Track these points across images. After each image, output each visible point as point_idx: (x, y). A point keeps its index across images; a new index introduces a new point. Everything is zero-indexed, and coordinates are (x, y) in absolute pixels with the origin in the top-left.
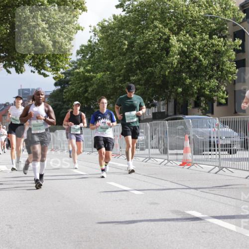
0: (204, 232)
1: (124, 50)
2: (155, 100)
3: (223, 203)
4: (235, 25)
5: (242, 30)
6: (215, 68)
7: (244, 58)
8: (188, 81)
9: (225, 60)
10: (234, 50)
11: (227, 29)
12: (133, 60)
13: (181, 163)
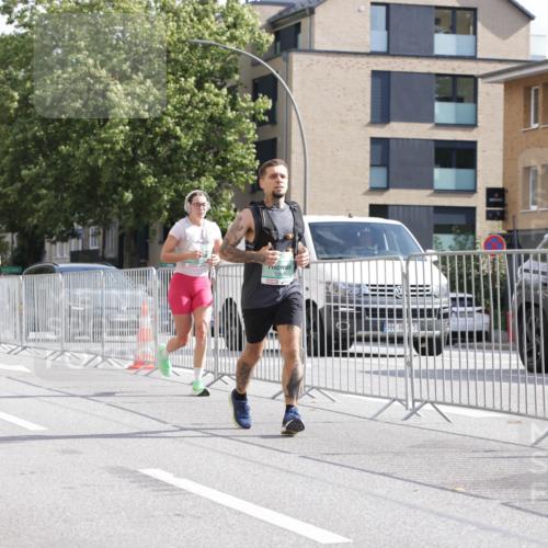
0: (179, 515)
1: (12, 111)
2: (78, 223)
3: (222, 453)
4: (255, 64)
5: (272, 75)
6: (210, 157)
7: (272, 137)
8: (150, 181)
9: (230, 138)
10: (253, 118)
11: (236, 71)
12: (29, 135)
13: (131, 363)
